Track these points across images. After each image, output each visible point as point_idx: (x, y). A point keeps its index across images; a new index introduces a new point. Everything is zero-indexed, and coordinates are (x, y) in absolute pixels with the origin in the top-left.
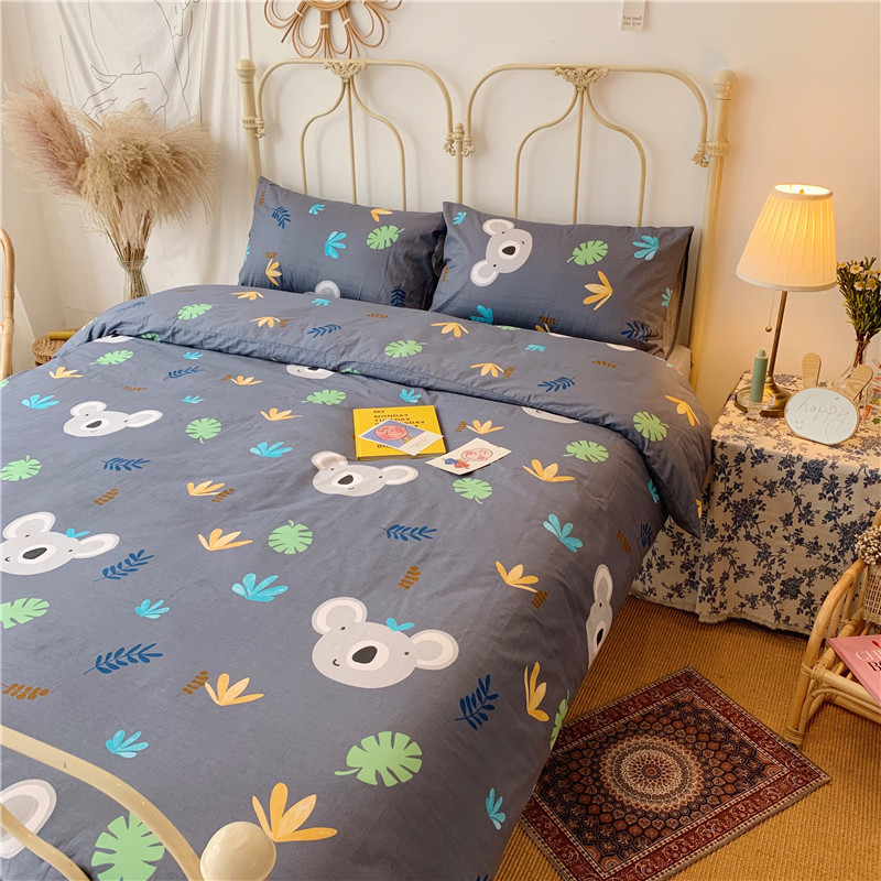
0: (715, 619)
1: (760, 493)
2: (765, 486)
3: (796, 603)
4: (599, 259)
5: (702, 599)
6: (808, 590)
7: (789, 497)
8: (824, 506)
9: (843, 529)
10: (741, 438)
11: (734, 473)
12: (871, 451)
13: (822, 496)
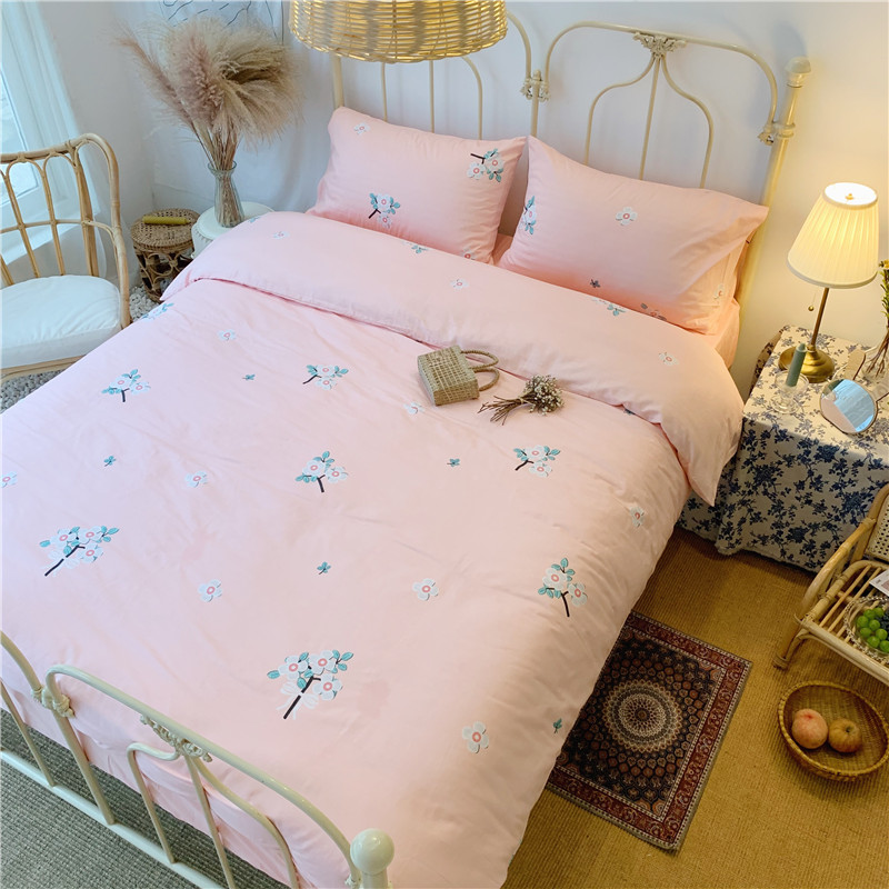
0: (730, 552)
1: (780, 463)
2: (784, 457)
3: (800, 546)
5: (721, 537)
6: (811, 537)
7: (804, 469)
8: (834, 479)
9: (847, 497)
10: (768, 416)
11: (759, 444)
13: (831, 472)
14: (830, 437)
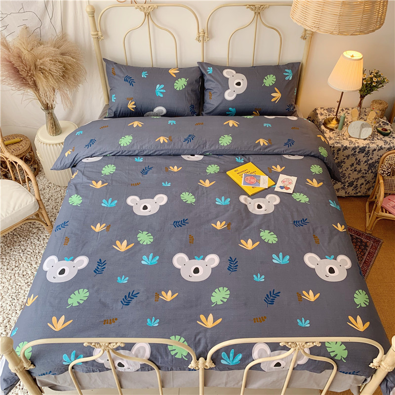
1: (344, 159)
2: (346, 156)
3: (352, 188)
4: (274, 83)
7: (354, 158)
8: (365, 159)
9: (370, 165)
10: (337, 143)
11: (336, 154)
12: (375, 138)
13: (364, 156)
14: (362, 144)
